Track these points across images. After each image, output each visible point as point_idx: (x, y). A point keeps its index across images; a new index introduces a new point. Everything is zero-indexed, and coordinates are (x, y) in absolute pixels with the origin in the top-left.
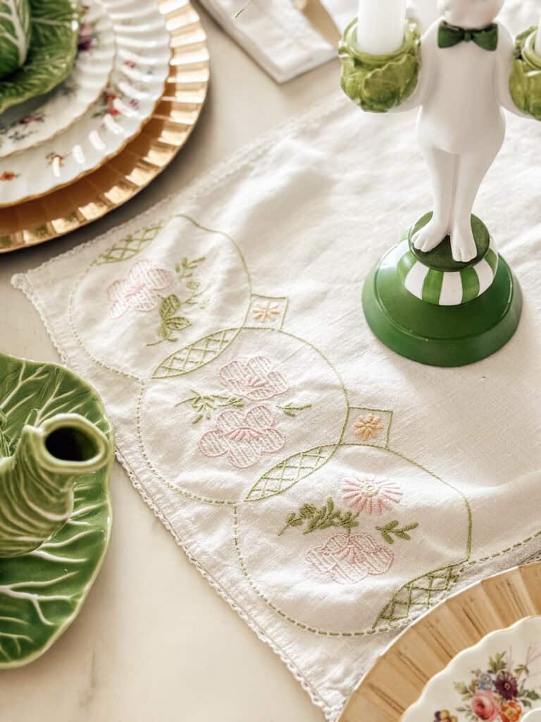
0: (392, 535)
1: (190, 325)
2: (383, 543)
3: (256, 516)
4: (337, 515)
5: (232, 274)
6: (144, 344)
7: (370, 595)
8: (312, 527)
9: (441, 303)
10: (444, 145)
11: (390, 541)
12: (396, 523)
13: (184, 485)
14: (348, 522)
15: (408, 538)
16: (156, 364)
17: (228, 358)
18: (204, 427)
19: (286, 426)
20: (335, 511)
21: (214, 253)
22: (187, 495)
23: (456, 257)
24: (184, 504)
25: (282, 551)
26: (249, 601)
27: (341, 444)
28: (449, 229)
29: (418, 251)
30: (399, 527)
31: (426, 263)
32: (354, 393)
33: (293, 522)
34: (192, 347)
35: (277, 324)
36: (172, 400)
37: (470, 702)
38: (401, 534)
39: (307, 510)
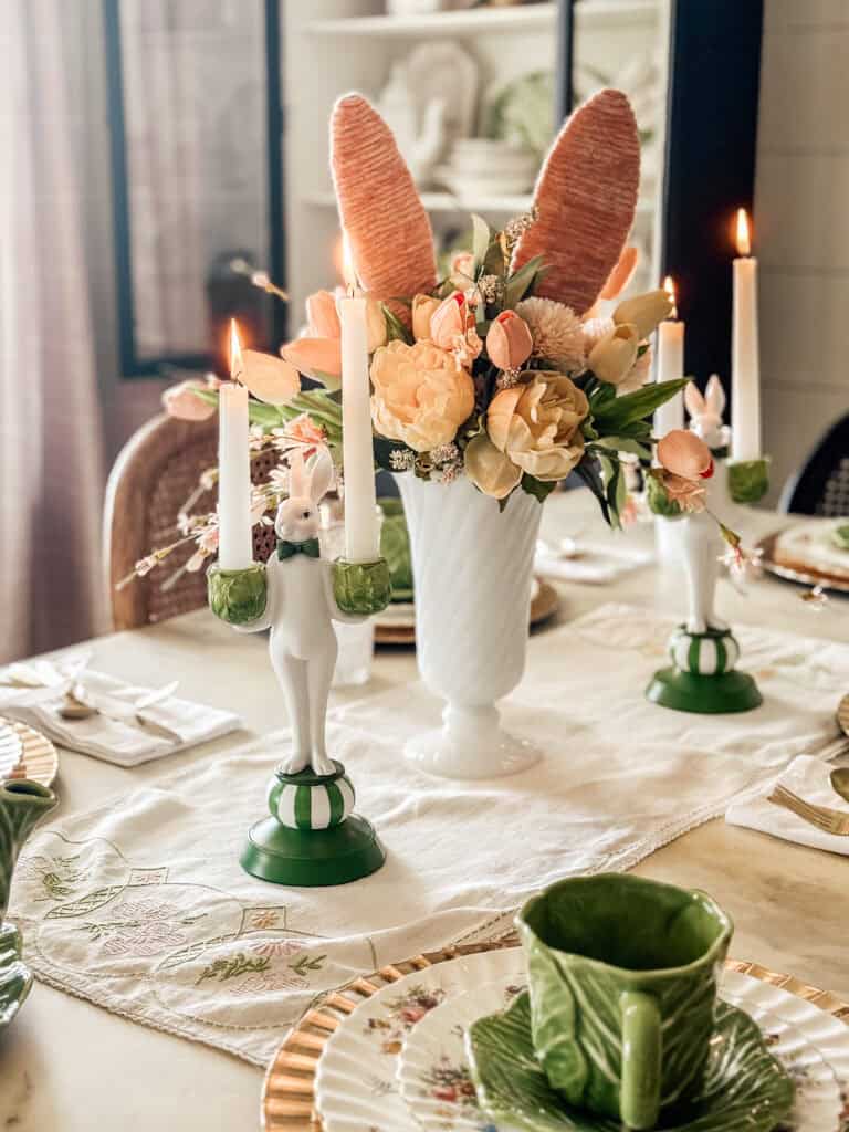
0: (304, 969)
1: (73, 892)
2: (297, 976)
3: (170, 976)
4: (249, 963)
5: (109, 859)
6: (31, 900)
7: (293, 998)
8: (227, 976)
9: (314, 827)
10: (296, 654)
11: (303, 974)
12: (306, 959)
13: (94, 970)
14: (261, 967)
15: (319, 967)
16: (45, 912)
17: (118, 901)
18: (103, 940)
19: (186, 930)
20: (247, 959)
21: (89, 851)
22: (98, 976)
23: (318, 773)
24: (95, 981)
25: (200, 993)
26: (175, 1021)
27: (241, 933)
28: (309, 758)
29: (286, 775)
30: (309, 961)
31: (295, 783)
32: (246, 901)
33: (207, 974)
34: (81, 901)
35: (162, 880)
36: (69, 928)
37: (399, 1012)
38: (313, 966)
39: (219, 964)
